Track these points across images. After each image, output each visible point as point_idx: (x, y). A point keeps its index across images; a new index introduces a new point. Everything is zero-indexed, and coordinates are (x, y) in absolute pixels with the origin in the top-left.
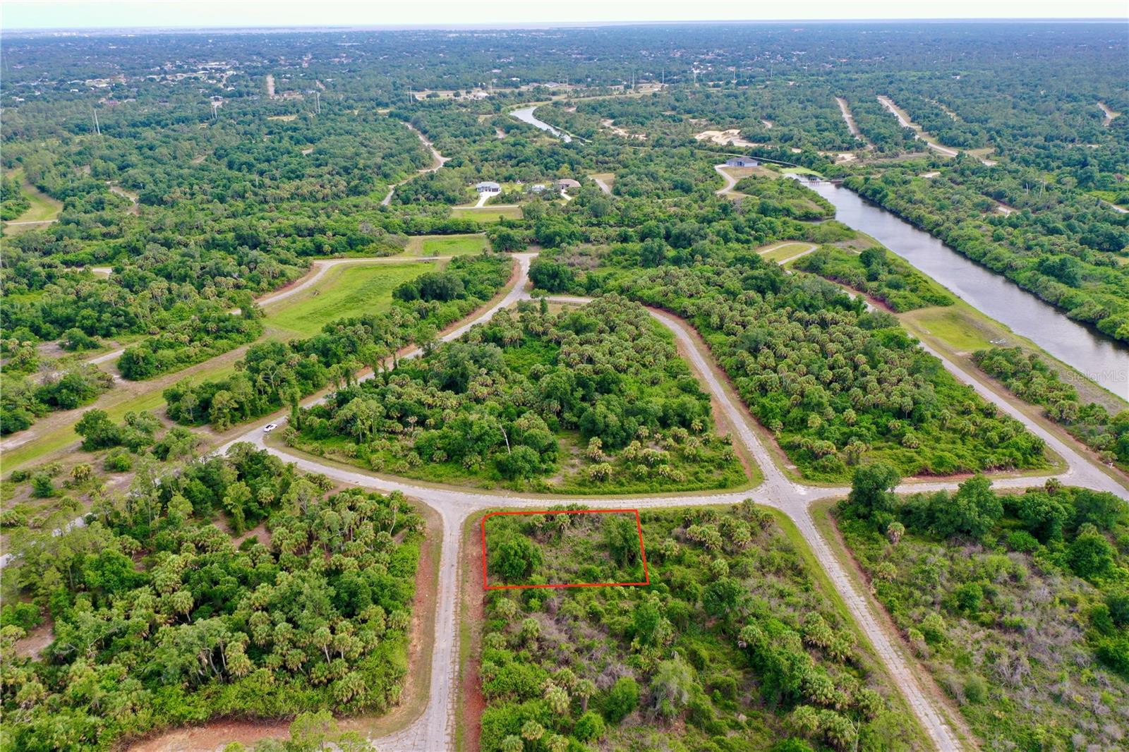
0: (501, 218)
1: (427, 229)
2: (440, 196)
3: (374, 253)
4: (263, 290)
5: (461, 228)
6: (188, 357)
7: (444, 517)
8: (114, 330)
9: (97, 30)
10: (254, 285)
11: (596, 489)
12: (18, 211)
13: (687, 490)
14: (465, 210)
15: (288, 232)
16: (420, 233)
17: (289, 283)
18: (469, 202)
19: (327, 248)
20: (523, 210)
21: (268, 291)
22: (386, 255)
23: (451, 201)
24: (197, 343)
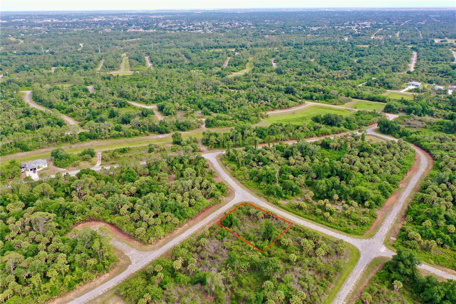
0: (402, 98)
1: (365, 97)
2: (386, 85)
3: (331, 103)
4: (276, 108)
5: (381, 99)
6: (227, 124)
7: (235, 199)
8: (218, 111)
9: (339, 8)
10: (273, 106)
11: (295, 211)
12: (240, 70)
13: (331, 227)
14: (393, 92)
15: (311, 90)
16: (362, 99)
17: (289, 107)
18: (398, 89)
19: (314, 97)
20: (415, 96)
21: (278, 109)
22: (335, 104)
23: (390, 88)
24: (234, 121)
